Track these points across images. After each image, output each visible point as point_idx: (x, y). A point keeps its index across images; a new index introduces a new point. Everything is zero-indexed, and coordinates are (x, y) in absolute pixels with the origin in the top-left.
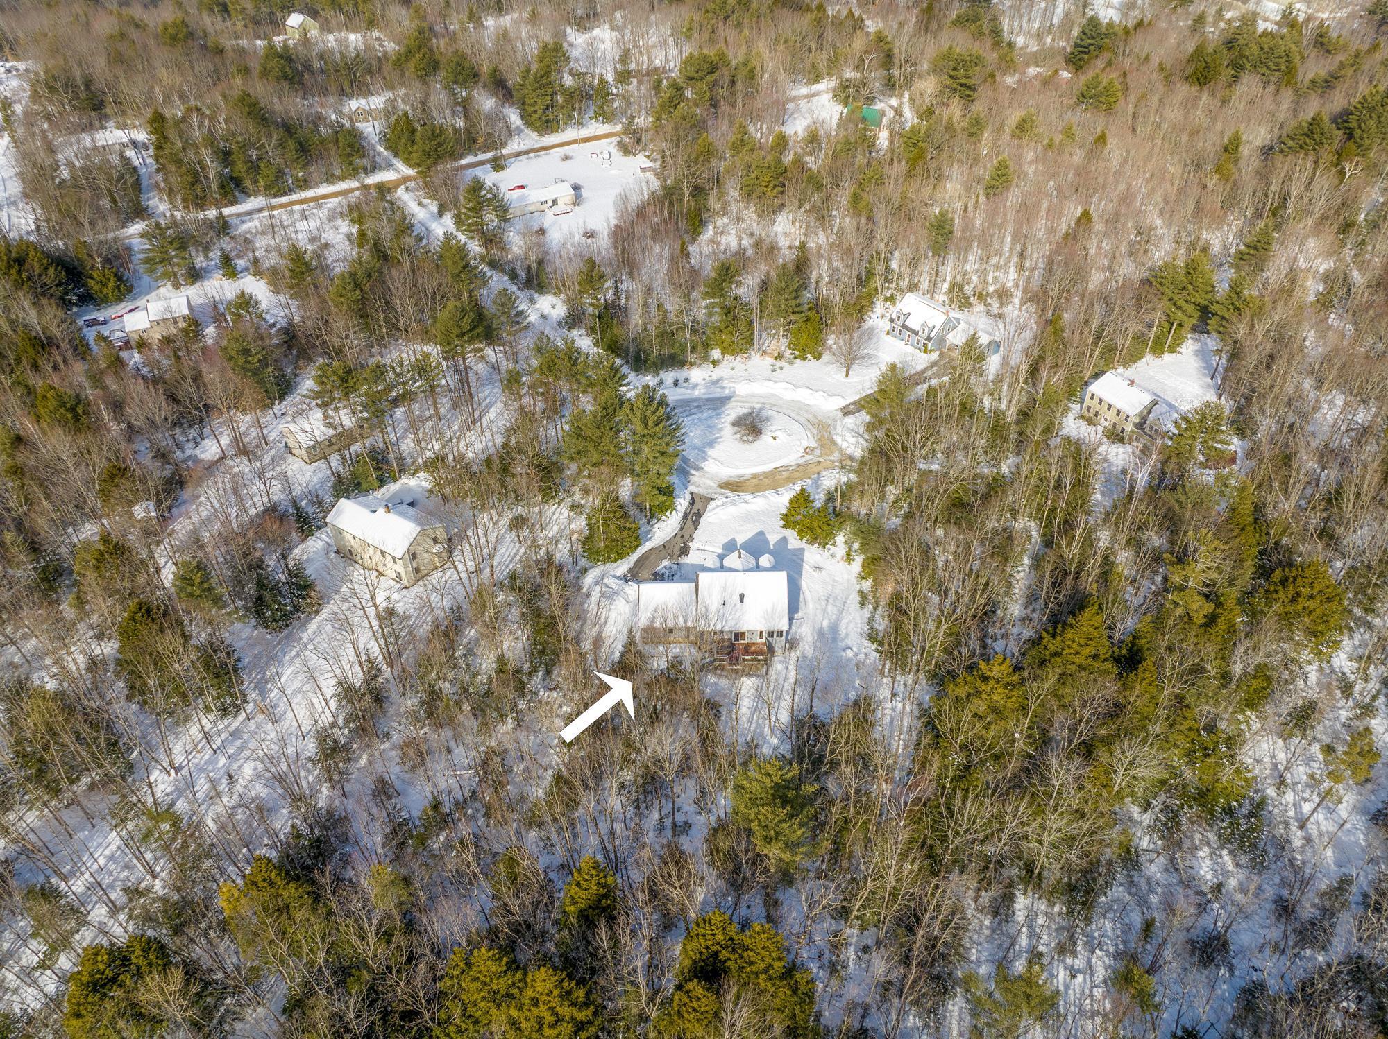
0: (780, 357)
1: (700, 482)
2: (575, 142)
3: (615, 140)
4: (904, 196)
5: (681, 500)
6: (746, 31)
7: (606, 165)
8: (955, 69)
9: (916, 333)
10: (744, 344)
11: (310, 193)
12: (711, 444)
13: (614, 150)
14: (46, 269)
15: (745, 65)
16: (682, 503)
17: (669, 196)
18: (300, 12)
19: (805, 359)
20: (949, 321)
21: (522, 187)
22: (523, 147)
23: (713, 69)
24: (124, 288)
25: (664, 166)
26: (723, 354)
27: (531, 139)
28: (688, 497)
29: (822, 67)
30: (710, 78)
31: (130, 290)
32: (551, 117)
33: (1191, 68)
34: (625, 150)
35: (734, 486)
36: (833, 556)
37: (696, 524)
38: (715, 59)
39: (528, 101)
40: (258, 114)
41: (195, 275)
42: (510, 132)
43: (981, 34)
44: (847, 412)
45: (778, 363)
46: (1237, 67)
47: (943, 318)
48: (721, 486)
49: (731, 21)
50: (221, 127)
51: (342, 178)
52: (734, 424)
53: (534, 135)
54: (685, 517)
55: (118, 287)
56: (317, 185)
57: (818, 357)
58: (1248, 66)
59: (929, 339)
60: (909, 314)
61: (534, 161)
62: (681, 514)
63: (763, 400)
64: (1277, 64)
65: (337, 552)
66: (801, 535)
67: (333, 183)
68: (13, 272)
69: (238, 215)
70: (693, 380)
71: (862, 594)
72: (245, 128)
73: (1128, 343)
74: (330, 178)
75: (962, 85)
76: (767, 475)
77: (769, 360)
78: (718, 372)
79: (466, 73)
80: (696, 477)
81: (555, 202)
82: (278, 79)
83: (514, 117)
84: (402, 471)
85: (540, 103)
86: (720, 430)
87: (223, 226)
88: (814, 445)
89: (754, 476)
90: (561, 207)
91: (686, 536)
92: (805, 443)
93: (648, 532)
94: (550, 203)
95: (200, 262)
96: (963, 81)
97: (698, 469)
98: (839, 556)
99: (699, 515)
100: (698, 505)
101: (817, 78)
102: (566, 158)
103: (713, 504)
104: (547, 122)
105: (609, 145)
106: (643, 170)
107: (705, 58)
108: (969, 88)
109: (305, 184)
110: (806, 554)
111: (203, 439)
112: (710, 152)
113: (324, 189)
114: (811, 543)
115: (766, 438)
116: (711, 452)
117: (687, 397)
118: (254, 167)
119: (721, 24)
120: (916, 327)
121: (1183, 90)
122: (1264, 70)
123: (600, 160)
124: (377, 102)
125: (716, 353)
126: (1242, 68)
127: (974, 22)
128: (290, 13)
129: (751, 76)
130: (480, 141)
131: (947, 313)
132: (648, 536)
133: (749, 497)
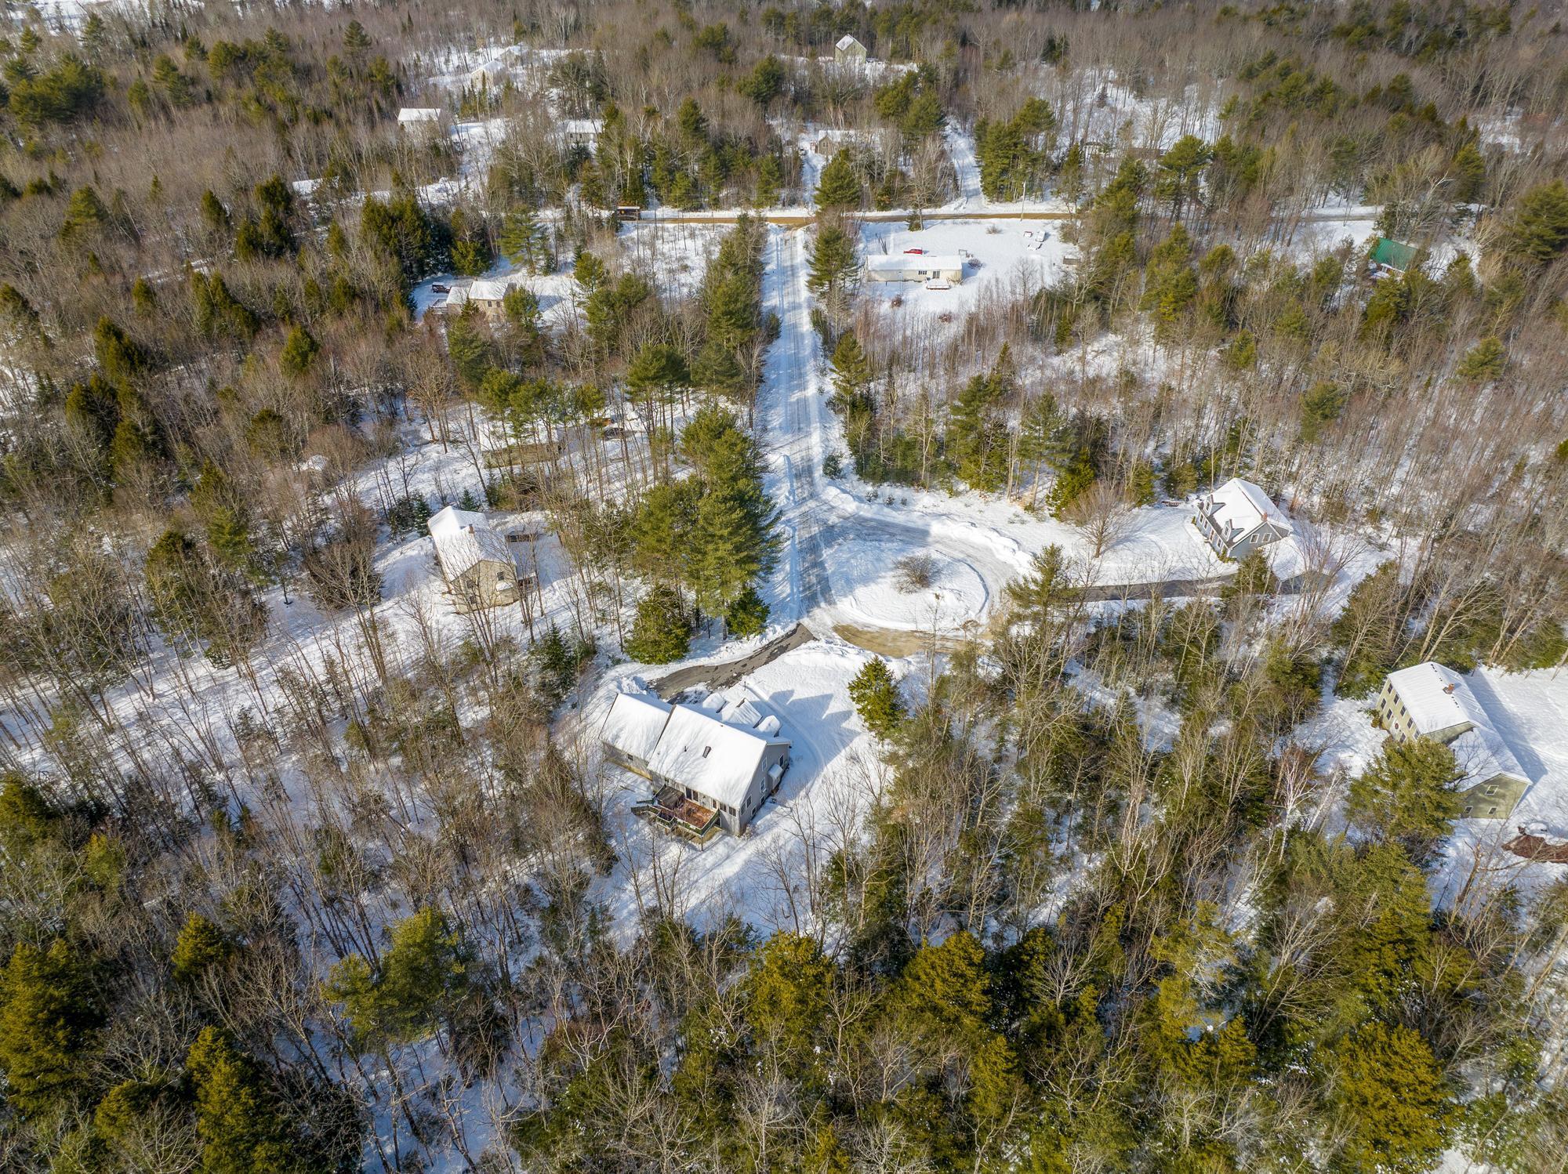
0: (1034, 507)
1: (820, 617)
2: (1017, 216)
3: (1066, 222)
5: (778, 628)
9: (1219, 530)
10: (993, 481)
12: (867, 581)
13: (1055, 235)
16: (778, 631)
18: (852, 34)
21: (920, 252)
22: (961, 211)
28: (792, 626)
29: (1374, 184)
34: (1068, 235)
35: (850, 634)
37: (773, 657)
39: (985, 161)
41: (553, 268)
45: (1025, 516)
47: (1257, 522)
48: (836, 629)
51: (755, 205)
54: (766, 648)
56: (729, 207)
59: (1230, 543)
60: (1223, 504)
61: (959, 228)
62: (765, 642)
63: (971, 551)
74: (745, 203)
77: (1018, 508)
80: (820, 610)
81: (936, 275)
88: (981, 620)
90: (942, 281)
91: (749, 667)
92: (972, 616)
93: (715, 647)
94: (930, 275)
97: (831, 603)
99: (783, 650)
100: (793, 640)
102: (994, 231)
103: (811, 643)
105: (1053, 227)
106: (1068, 260)
110: (855, 739)
114: (868, 729)
115: (929, 593)
117: (889, 519)
120: (1224, 523)
123: (1029, 241)
128: (844, 36)
131: (1264, 518)
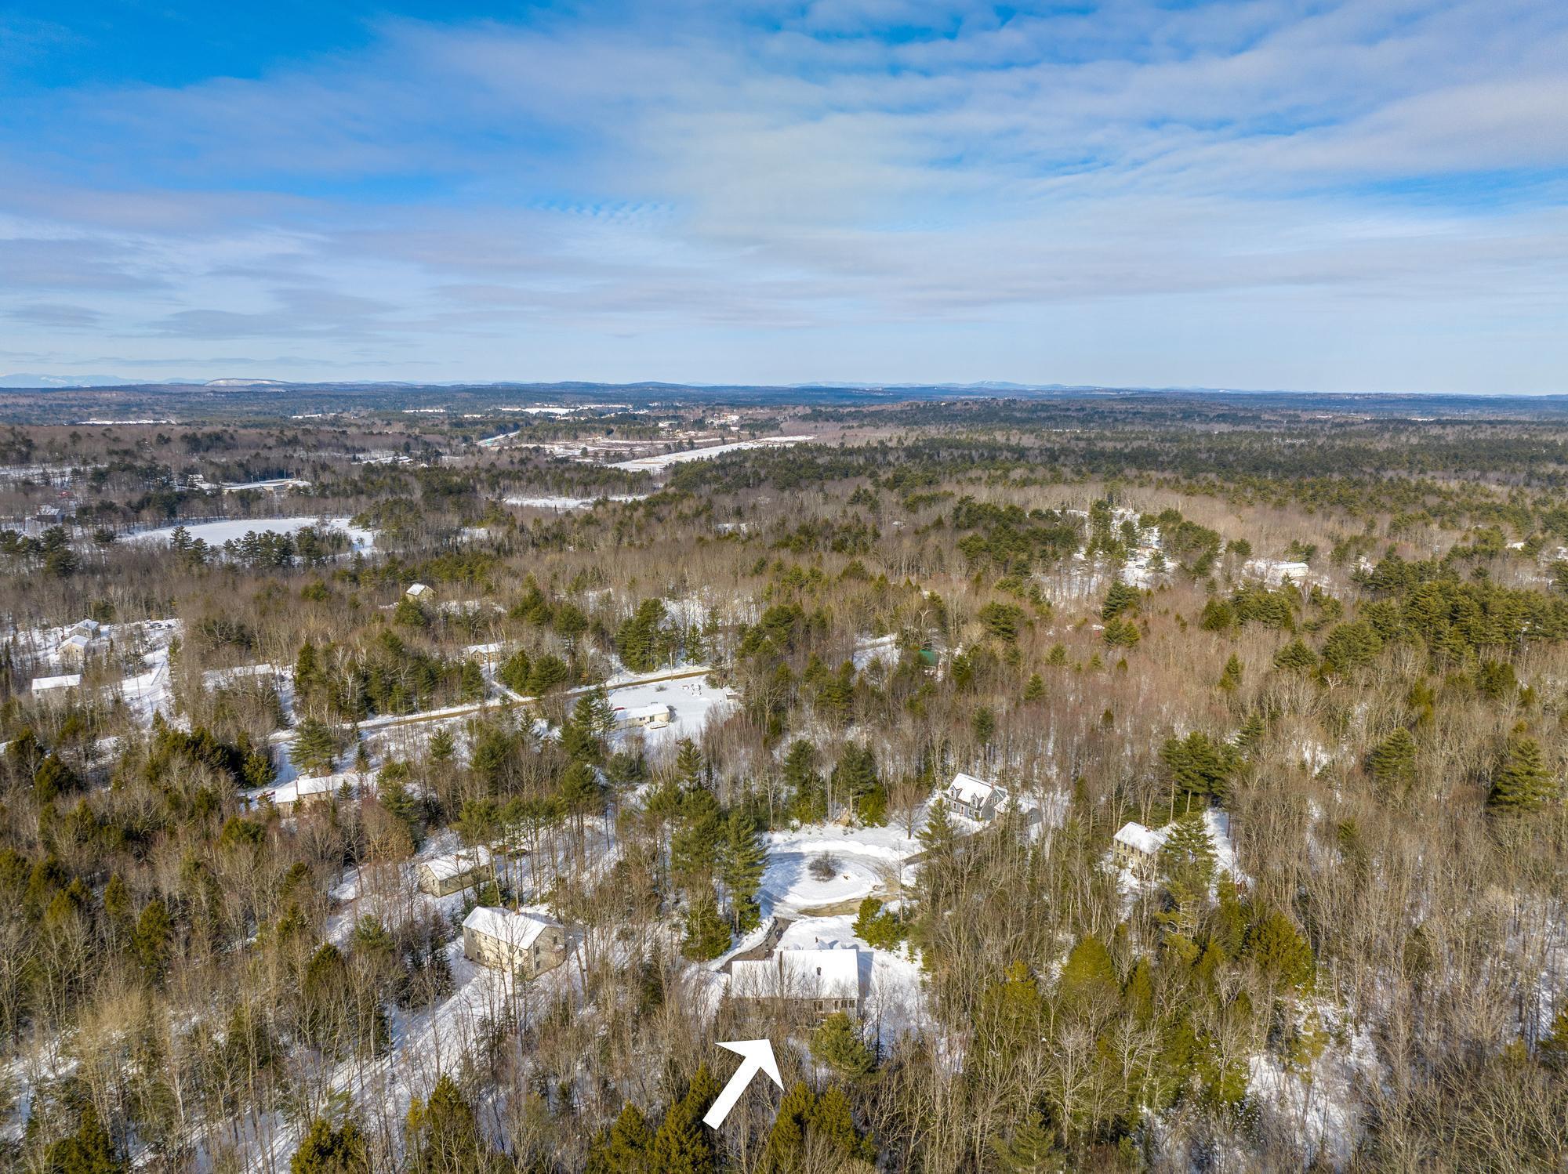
0: (850, 824)
1: (781, 910)
2: (668, 678)
3: (704, 677)
4: (954, 705)
5: (766, 921)
6: (818, 594)
7: (697, 694)
8: (997, 617)
9: (970, 806)
10: (819, 815)
11: (434, 713)
12: (792, 883)
13: (703, 683)
14: (215, 752)
15: (818, 616)
16: (767, 923)
17: (753, 711)
18: (421, 583)
19: (873, 826)
20: (994, 793)
21: (623, 709)
22: (622, 682)
23: (790, 619)
24: (272, 773)
25: (747, 695)
26: (802, 823)
27: (630, 676)
28: (772, 920)
29: (886, 622)
30: (788, 626)
31: (274, 777)
32: (647, 657)
33: (1206, 618)
34: (713, 684)
35: (813, 912)
36: (898, 957)
37: (779, 937)
38: (792, 612)
39: (629, 645)
40: (395, 646)
41: (333, 769)
42: (611, 671)
43: (1021, 595)
44: (909, 862)
45: (850, 829)
46: (1243, 618)
47: (989, 791)
48: (800, 913)
49: (806, 588)
50: (362, 658)
51: (461, 703)
52: (811, 868)
53: (632, 674)
54: (770, 932)
55: (267, 772)
56: (438, 707)
57: (884, 825)
58: (1251, 615)
59: (979, 808)
60: (961, 790)
61: (632, 692)
62: (766, 931)
63: (837, 853)
64: (1275, 614)
65: (466, 957)
66: (871, 942)
67: (452, 706)
68: (190, 751)
69: (367, 728)
70: (775, 841)
71: (923, 983)
72: (384, 658)
73: (1150, 808)
74: (450, 702)
75: (1004, 629)
76: (841, 905)
77: (841, 827)
78: (795, 837)
79: (574, 624)
80: (778, 906)
81: (652, 719)
82: (411, 624)
83: (615, 661)
84: (521, 902)
85: (639, 646)
86: (800, 873)
87: (356, 734)
88: (881, 883)
89: (829, 906)
90: (657, 722)
91: (771, 945)
92: (874, 883)
93: (738, 942)
94: (648, 719)
95: (336, 759)
96: (1003, 626)
97: (780, 901)
98: (903, 957)
99: (781, 932)
100: (780, 925)
101: (882, 633)
102: (661, 689)
103: (794, 924)
104: (644, 662)
105: (701, 681)
106: (729, 697)
107: (783, 610)
108: (1010, 632)
109: (428, 706)
110: (875, 956)
111: (341, 882)
112: (786, 677)
113: (444, 711)
114: (878, 948)
115: (839, 878)
116: (791, 889)
118: (389, 689)
119: (796, 591)
120: (968, 800)
121: (1198, 635)
122: (1265, 618)
123: (691, 691)
124: (493, 648)
125: (796, 822)
126: (1247, 617)
127: (1014, 586)
128: (411, 584)
129: (823, 624)
130: (585, 675)
131: (992, 787)
132: (738, 944)
133: (825, 919)
